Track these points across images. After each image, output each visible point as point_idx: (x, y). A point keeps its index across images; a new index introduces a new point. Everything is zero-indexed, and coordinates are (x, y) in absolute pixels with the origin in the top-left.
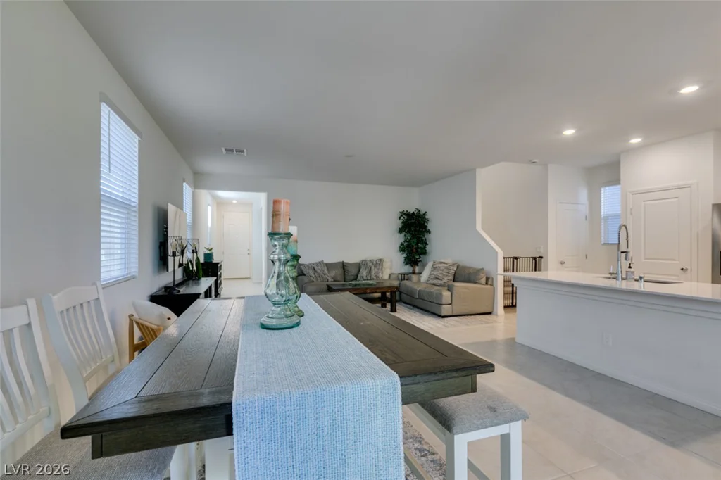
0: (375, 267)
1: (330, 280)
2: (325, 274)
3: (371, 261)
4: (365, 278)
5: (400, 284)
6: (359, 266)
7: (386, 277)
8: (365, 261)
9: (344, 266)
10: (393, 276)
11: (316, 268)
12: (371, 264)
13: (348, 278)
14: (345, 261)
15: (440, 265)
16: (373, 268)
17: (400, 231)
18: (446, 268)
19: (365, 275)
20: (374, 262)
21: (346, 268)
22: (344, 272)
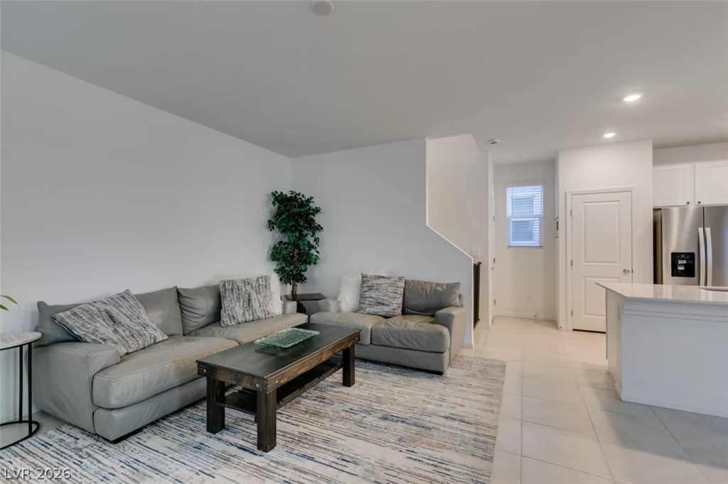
0: (258, 293)
1: (160, 338)
2: (145, 326)
3: (246, 282)
4: (241, 319)
6: (218, 296)
7: (278, 309)
8: (233, 282)
9: (179, 296)
12: (248, 288)
14: (181, 286)
15: (378, 281)
16: (254, 296)
17: (271, 225)
18: (391, 285)
19: (241, 312)
20: (254, 284)
21: (184, 301)
22: (181, 308)
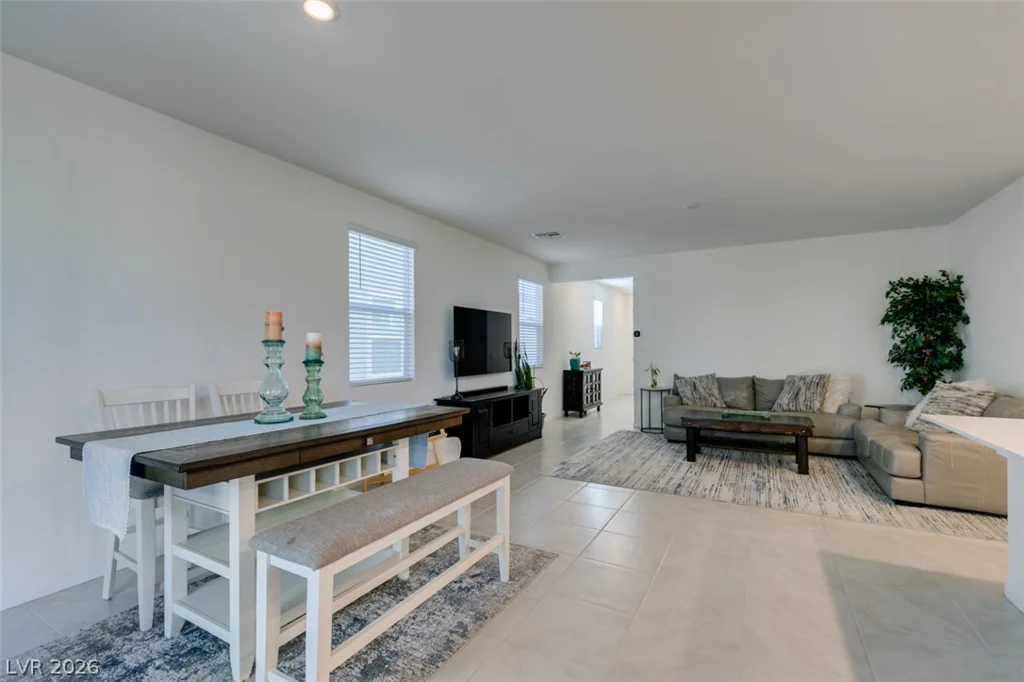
0: (808, 388)
1: (719, 405)
2: (711, 395)
3: (803, 378)
4: (785, 407)
5: (853, 427)
6: (780, 385)
7: (831, 408)
8: (794, 377)
9: (754, 384)
10: (846, 410)
11: (698, 384)
12: (801, 384)
13: (759, 405)
14: (760, 375)
16: (803, 390)
19: (787, 402)
20: (808, 380)
21: (758, 388)
22: (755, 394)
